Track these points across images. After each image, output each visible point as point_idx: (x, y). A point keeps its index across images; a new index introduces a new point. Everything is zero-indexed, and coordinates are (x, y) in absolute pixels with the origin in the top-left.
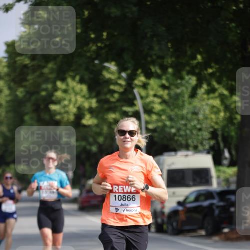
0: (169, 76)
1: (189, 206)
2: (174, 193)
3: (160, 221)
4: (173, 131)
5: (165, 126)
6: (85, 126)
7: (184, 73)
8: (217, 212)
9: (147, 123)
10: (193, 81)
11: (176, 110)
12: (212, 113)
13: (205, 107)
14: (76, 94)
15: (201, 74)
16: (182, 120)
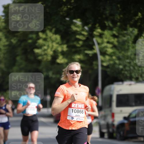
1: (132, 120)
2: (121, 111)
3: (111, 130)
4: (121, 67)
5: (115, 63)
6: (58, 64)
7: (128, 26)
9: (102, 61)
10: (136, 31)
11: (123, 52)
14: (53, 41)
15: (142, 26)
16: (127, 59)
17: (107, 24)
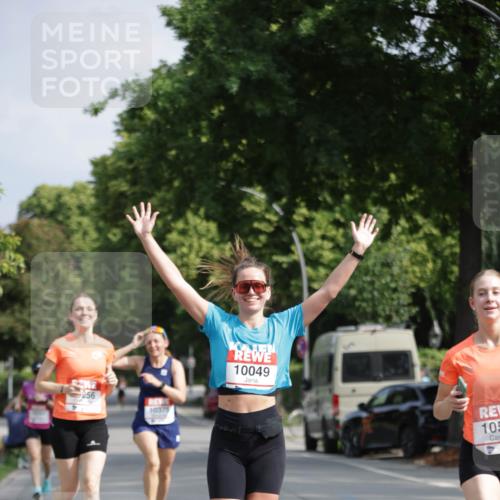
0: (344, 206)
1: (377, 410)
2: (354, 391)
3: (331, 434)
4: (353, 292)
7: (369, 201)
8: (422, 420)
9: (310, 280)
10: (385, 215)
12: (413, 264)
13: (402, 255)
14: (200, 236)
15: (396, 203)
16: (366, 274)
17: (320, 198)
